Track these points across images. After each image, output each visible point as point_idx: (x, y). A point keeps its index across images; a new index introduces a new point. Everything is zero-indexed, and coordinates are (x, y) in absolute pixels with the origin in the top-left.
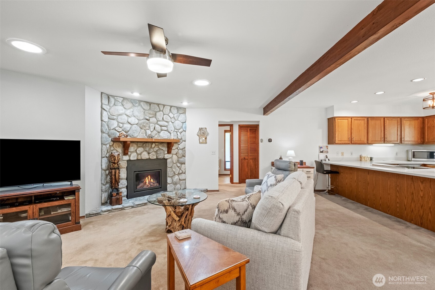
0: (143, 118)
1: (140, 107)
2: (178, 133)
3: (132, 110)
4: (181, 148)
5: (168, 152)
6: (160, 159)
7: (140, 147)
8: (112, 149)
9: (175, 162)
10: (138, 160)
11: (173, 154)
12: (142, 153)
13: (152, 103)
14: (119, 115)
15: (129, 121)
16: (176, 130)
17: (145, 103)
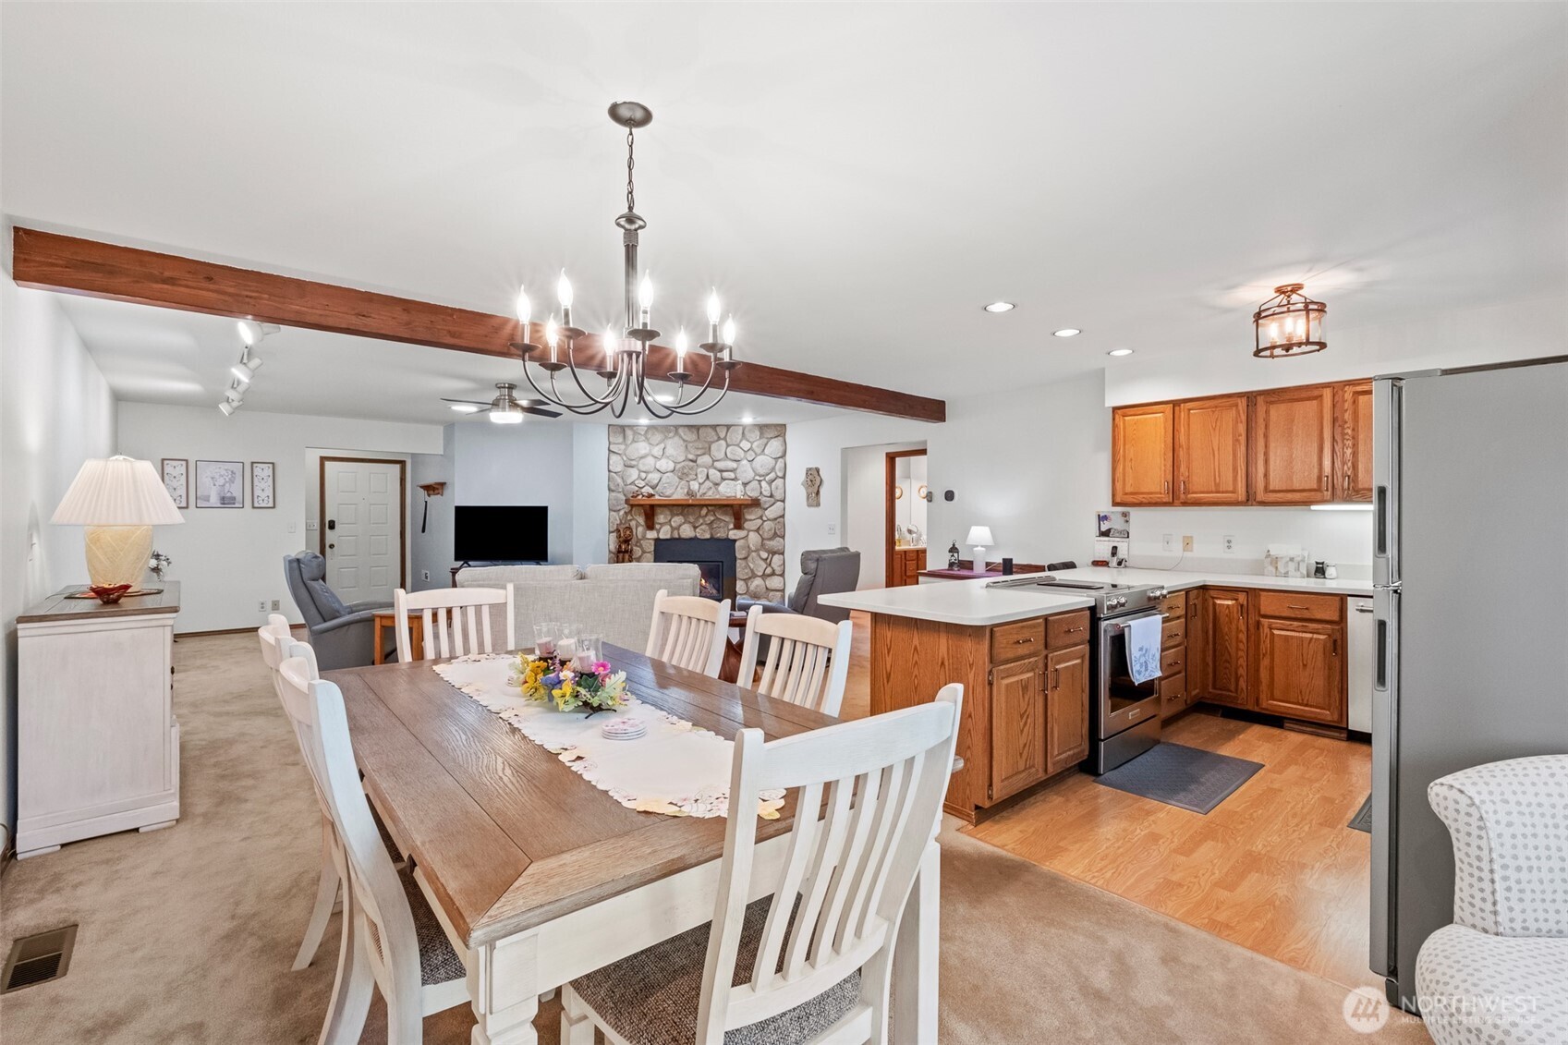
0: (684, 458)
1: (677, 438)
2: (763, 484)
3: (662, 446)
4: (771, 517)
5: (735, 525)
6: (718, 540)
7: (678, 515)
8: (629, 518)
9: (753, 548)
10: (672, 539)
11: (749, 531)
12: (680, 526)
13: (702, 426)
14: (642, 458)
15: (657, 467)
16: (758, 478)
17: (686, 429)
